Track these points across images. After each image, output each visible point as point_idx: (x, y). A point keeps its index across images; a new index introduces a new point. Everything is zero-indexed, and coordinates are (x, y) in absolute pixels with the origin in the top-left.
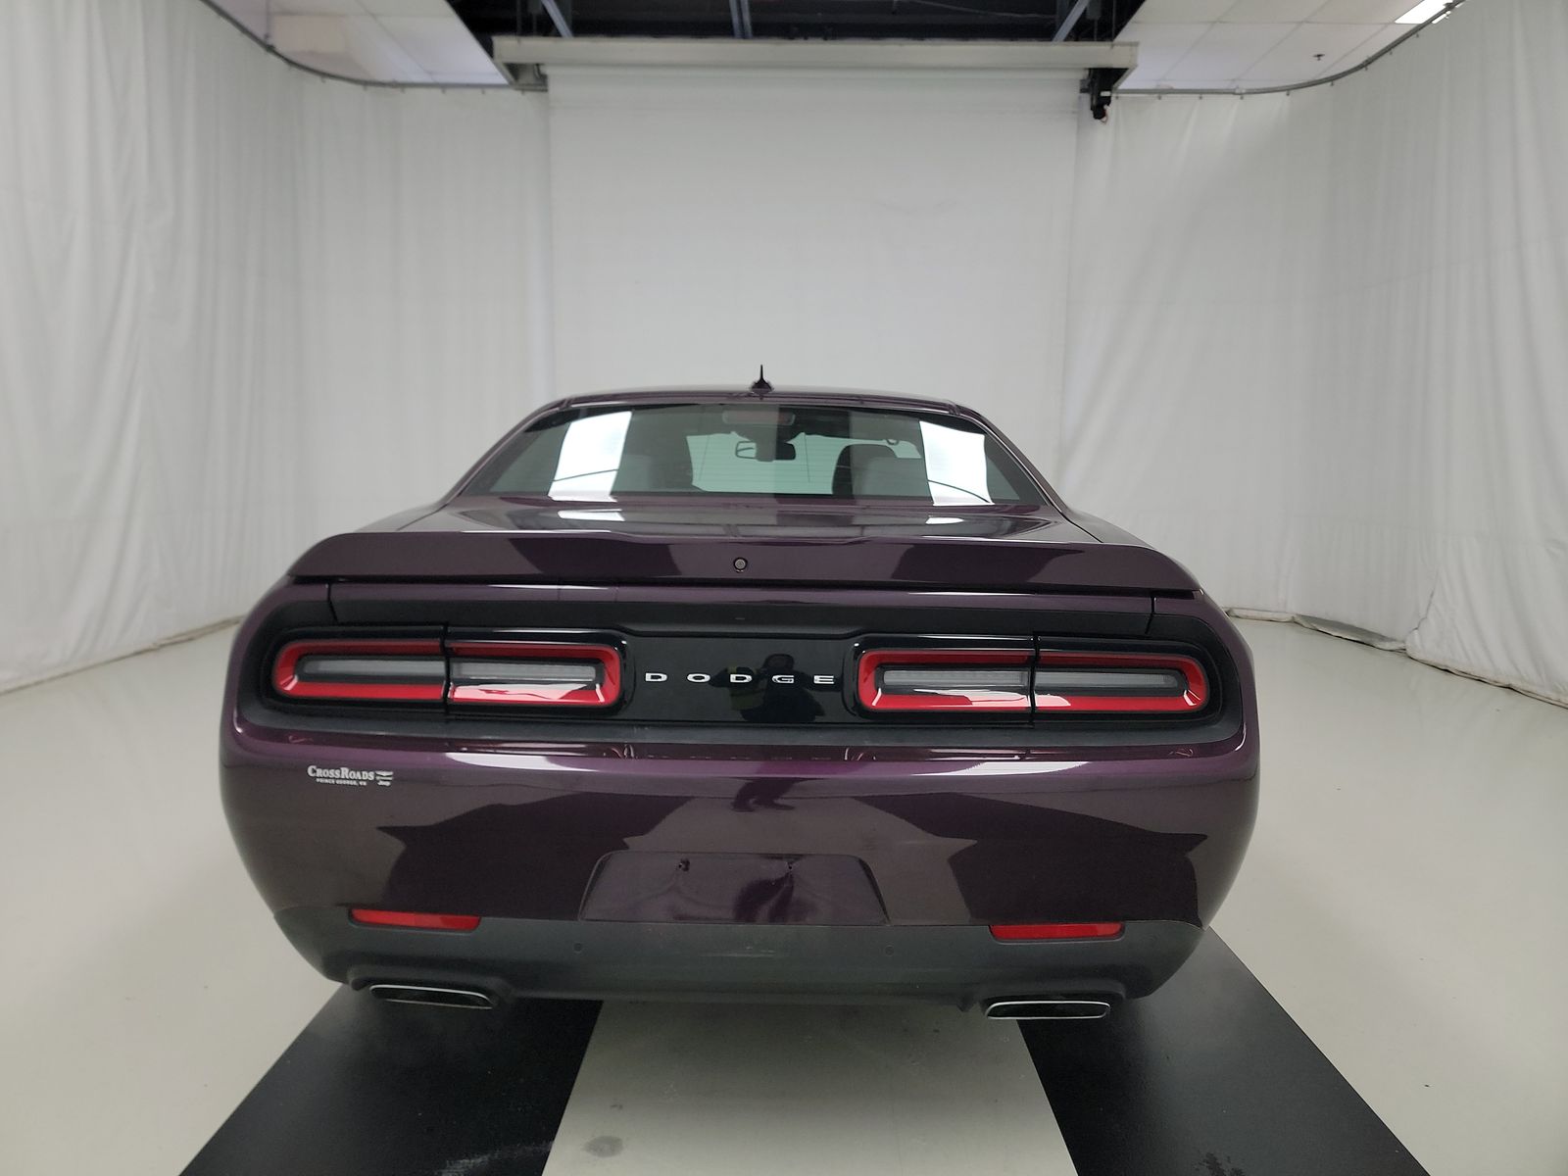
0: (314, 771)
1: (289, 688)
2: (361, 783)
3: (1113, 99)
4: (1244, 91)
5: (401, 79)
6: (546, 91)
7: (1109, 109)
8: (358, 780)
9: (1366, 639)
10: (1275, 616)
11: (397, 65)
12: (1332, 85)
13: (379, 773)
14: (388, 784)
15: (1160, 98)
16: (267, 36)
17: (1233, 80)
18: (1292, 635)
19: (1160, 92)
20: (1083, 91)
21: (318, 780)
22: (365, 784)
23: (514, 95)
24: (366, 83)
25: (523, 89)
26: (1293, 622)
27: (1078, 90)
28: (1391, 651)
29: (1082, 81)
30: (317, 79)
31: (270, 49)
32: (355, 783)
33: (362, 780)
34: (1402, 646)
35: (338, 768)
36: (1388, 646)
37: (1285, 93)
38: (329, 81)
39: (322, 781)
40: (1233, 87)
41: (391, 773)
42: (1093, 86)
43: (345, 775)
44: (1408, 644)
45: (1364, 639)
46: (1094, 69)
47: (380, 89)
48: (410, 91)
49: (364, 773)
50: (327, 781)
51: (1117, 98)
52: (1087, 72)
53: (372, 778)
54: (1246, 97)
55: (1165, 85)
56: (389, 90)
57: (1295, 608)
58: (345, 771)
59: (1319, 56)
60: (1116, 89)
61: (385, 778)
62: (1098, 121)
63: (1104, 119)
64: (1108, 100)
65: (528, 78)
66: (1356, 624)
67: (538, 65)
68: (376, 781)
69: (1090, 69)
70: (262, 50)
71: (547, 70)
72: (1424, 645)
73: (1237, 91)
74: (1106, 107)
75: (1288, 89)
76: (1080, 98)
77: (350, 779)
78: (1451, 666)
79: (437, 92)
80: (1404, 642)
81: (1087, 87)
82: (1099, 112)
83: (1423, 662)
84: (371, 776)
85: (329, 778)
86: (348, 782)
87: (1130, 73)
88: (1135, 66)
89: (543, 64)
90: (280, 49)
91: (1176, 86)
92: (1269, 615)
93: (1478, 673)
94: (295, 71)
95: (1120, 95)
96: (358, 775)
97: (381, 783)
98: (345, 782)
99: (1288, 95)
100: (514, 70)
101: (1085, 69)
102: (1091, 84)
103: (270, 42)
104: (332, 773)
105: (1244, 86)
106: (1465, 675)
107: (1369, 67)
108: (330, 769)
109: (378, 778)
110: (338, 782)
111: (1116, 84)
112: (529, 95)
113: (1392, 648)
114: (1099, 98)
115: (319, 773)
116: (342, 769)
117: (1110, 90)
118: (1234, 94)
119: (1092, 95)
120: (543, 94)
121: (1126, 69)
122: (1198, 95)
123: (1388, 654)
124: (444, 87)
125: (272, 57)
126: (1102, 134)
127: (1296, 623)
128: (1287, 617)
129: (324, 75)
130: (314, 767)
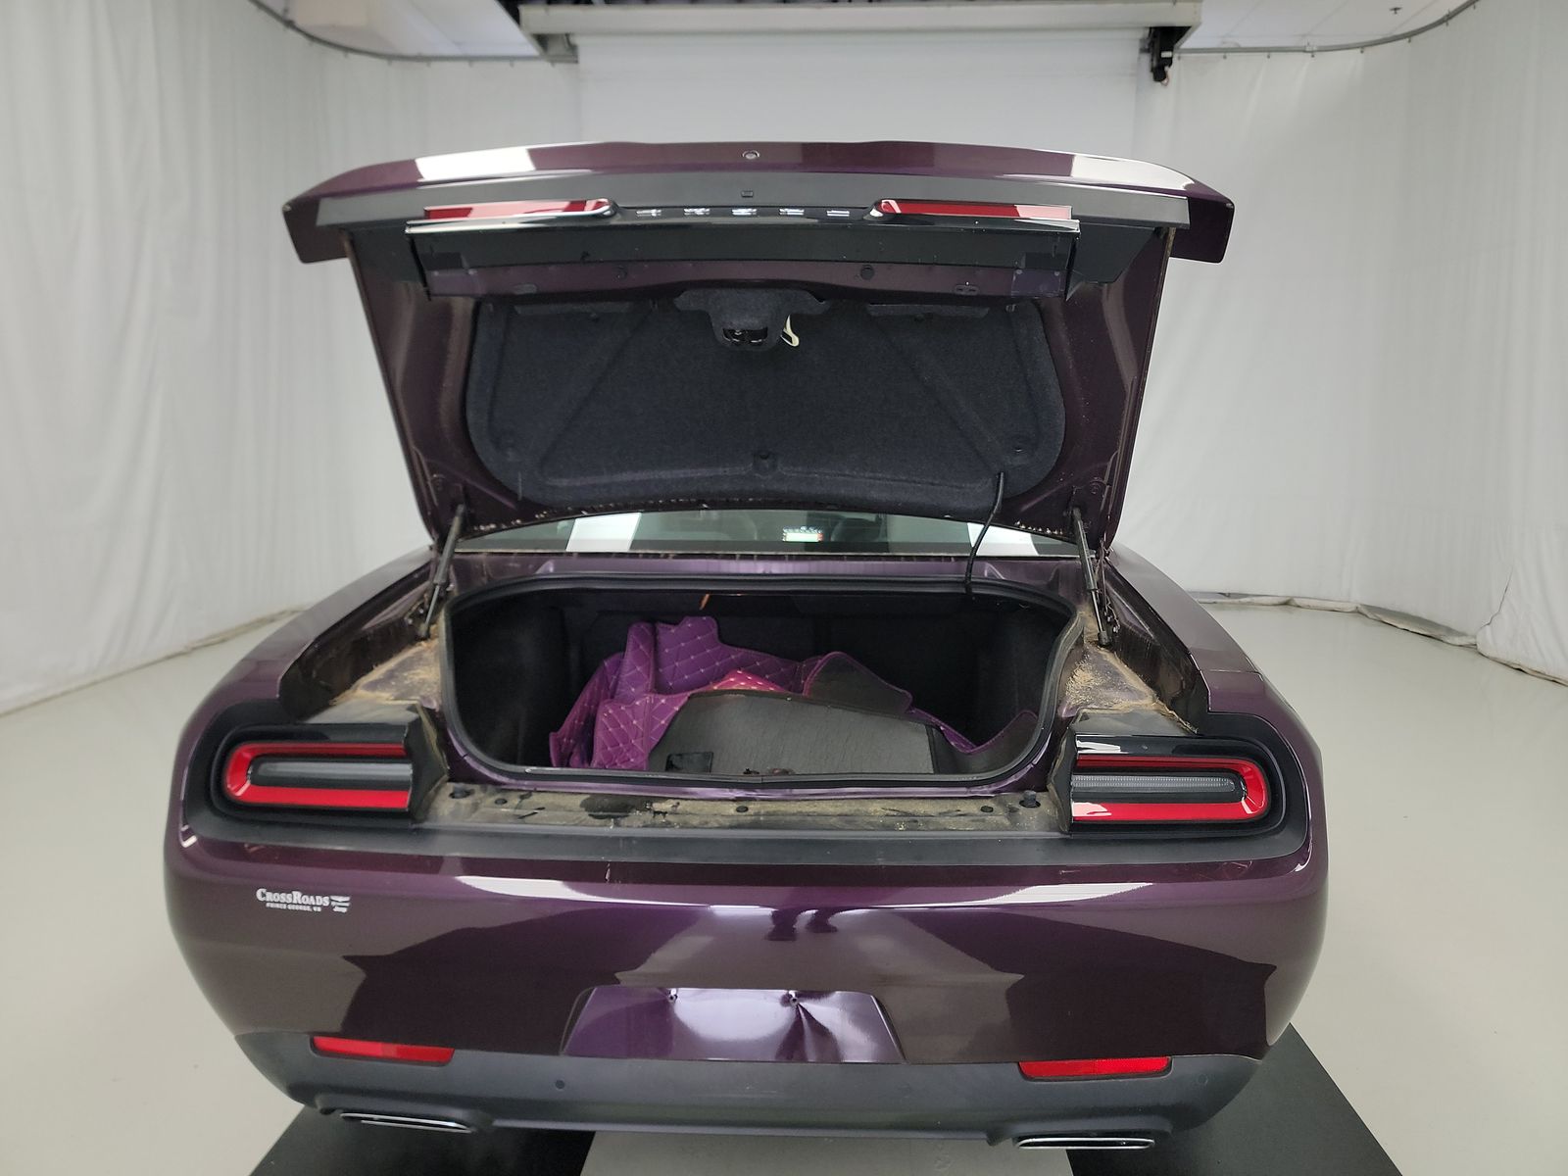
0: (264, 895)
1: (240, 793)
2: (315, 909)
3: (1175, 60)
4: (1315, 48)
5: (427, 51)
6: (577, 62)
7: (1170, 71)
8: (312, 906)
9: (1435, 633)
10: (1339, 605)
11: (421, 36)
12: (1410, 41)
13: (333, 898)
14: (344, 910)
15: (1225, 57)
16: (286, 11)
17: (1304, 36)
18: (1356, 624)
19: (1224, 51)
20: (1143, 51)
21: (268, 905)
22: (319, 909)
23: (544, 66)
24: (391, 57)
25: (553, 60)
26: (1357, 612)
27: (1137, 51)
28: (1461, 646)
29: (1142, 40)
30: (339, 54)
31: (290, 24)
32: (308, 909)
33: (316, 906)
34: (1472, 641)
35: (289, 891)
36: (1458, 641)
37: (1359, 50)
38: (353, 56)
39: (272, 905)
40: (1303, 43)
41: (347, 899)
42: (1153, 46)
43: (296, 900)
44: (1479, 641)
45: (1432, 632)
46: (1156, 28)
47: (407, 64)
48: (436, 65)
49: (318, 897)
50: (278, 906)
51: (1179, 58)
52: (1148, 31)
53: (327, 904)
54: (1317, 55)
55: (1230, 44)
56: (416, 64)
57: (1359, 597)
58: (297, 895)
59: (1396, 9)
60: (1178, 48)
61: (341, 903)
62: (1159, 84)
63: (1165, 81)
64: (1169, 61)
65: (557, 48)
66: (1424, 616)
67: (567, 35)
68: (331, 907)
69: (1151, 28)
70: (280, 26)
71: (576, 40)
72: (1495, 642)
73: (1308, 49)
74: (1166, 68)
75: (1363, 47)
76: (1139, 58)
77: (303, 904)
78: (1525, 664)
79: (464, 65)
80: (1475, 637)
81: (1147, 47)
82: (1159, 73)
83: (1495, 660)
84: (325, 901)
85: (279, 902)
86: (301, 908)
87: (1193, 32)
88: (1199, 24)
89: (573, 34)
90: (299, 23)
91: (1244, 44)
92: (1331, 605)
93: (1553, 672)
94: (317, 47)
95: (1182, 55)
96: (311, 900)
97: (336, 909)
98: (297, 908)
99: (1362, 52)
100: (542, 40)
101: (1146, 28)
102: (1152, 44)
103: (290, 16)
104: (283, 897)
105: (1316, 43)
106: (1539, 674)
107: (1450, 22)
108: (281, 893)
109: (333, 903)
110: (290, 907)
111: (1179, 43)
112: (560, 66)
113: (1463, 643)
114: (1160, 59)
115: (270, 896)
116: (295, 893)
117: (1171, 49)
118: (1305, 51)
119: (1153, 55)
120: (575, 65)
121: (1189, 27)
122: (1266, 54)
123: (1457, 649)
124: (471, 59)
125: (291, 33)
126: (1163, 96)
127: (1361, 613)
128: (1351, 607)
129: (347, 50)
130: (264, 890)
